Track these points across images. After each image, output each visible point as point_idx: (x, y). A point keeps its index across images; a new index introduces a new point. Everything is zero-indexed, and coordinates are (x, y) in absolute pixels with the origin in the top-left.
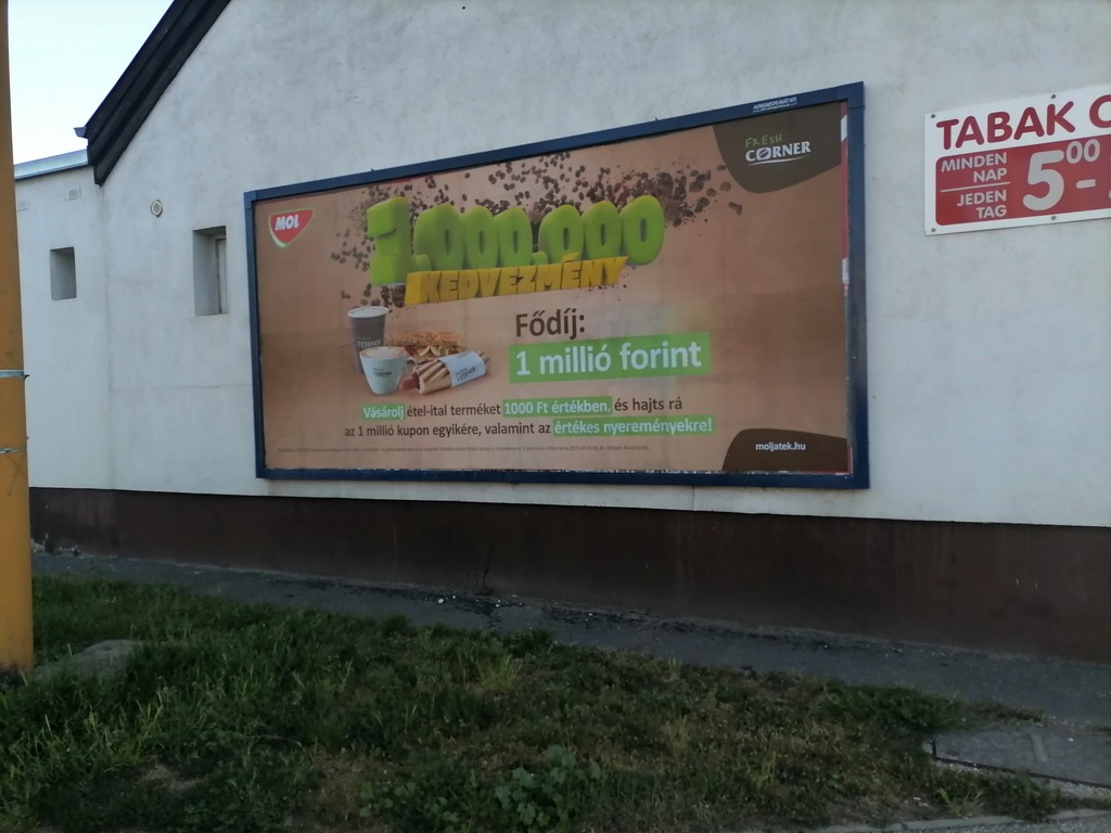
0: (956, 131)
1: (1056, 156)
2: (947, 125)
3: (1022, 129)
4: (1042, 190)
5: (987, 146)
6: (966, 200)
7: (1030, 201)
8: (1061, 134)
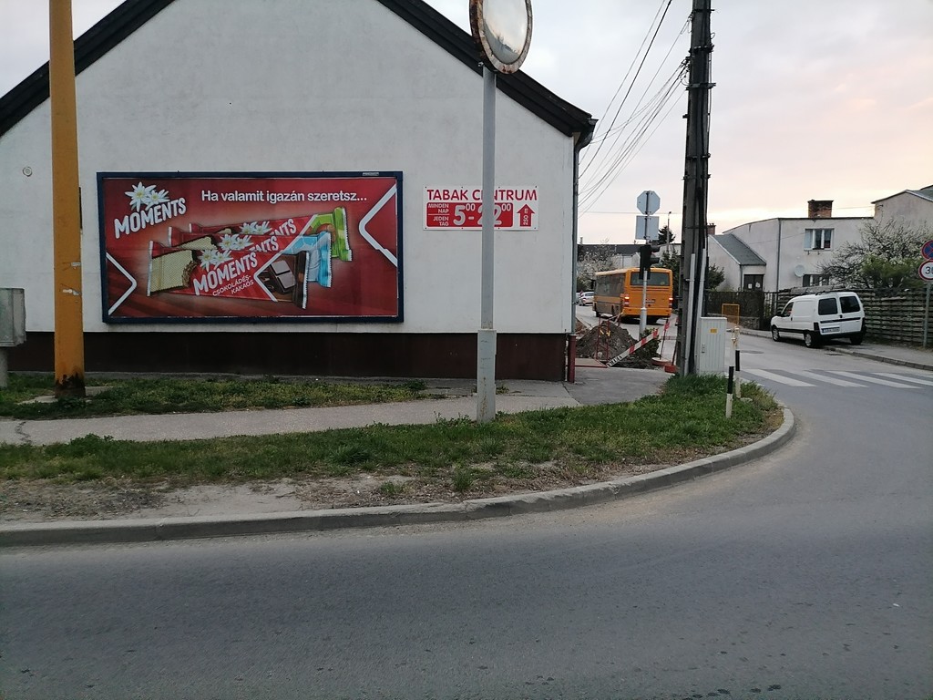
0: (433, 194)
1: (463, 207)
2: (430, 191)
3: (453, 197)
4: (459, 218)
5: (443, 201)
6: (436, 219)
7: (455, 221)
8: (464, 200)
